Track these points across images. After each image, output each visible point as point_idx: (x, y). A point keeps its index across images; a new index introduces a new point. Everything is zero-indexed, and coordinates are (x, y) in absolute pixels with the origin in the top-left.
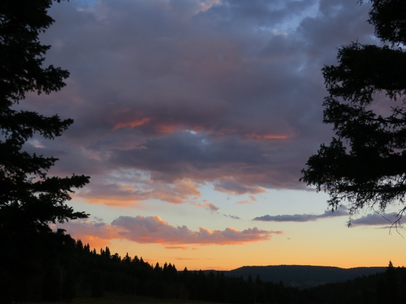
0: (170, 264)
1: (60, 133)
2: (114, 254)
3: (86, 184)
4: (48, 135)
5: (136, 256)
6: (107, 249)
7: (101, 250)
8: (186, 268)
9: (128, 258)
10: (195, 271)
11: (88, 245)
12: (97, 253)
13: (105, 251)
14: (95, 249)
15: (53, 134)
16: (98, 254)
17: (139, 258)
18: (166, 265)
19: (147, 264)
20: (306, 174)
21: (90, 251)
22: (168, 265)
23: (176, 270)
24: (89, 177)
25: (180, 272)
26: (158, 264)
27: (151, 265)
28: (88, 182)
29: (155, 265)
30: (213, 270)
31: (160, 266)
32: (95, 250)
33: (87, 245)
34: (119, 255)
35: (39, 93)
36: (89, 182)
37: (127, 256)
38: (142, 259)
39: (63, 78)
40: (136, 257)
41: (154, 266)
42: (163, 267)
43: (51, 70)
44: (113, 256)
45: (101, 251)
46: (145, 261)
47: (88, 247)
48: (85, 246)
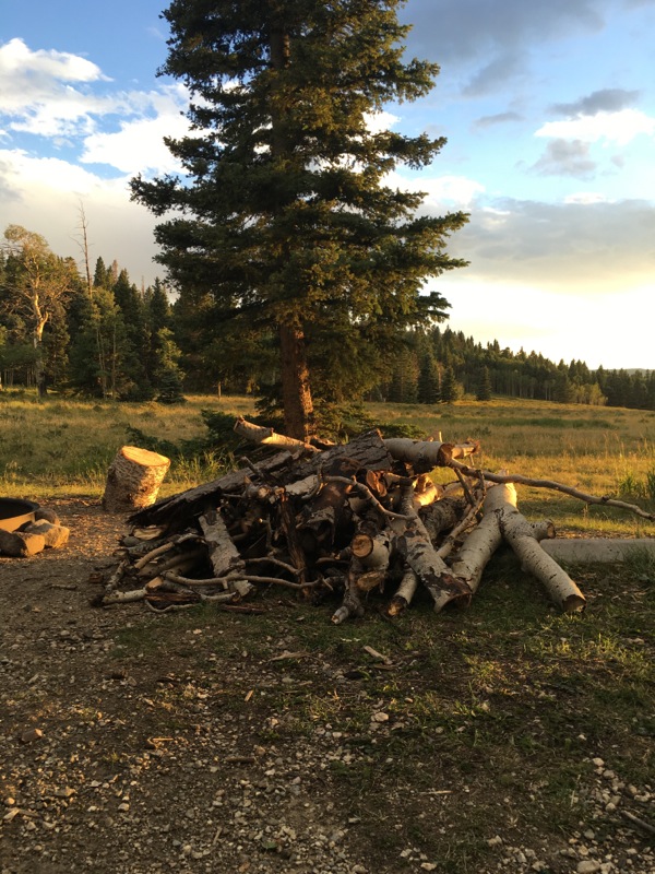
1: (430, 159)
2: (504, 349)
4: (415, 163)
5: (533, 351)
6: (496, 342)
7: (488, 343)
9: (522, 354)
12: (483, 348)
13: (493, 345)
15: (421, 163)
17: (538, 354)
18: (573, 362)
19: (547, 362)
21: (475, 345)
22: (576, 362)
23: (587, 369)
24: (468, 214)
25: (593, 372)
26: (562, 361)
27: (553, 363)
28: (466, 221)
29: (559, 362)
31: (565, 363)
32: (480, 344)
33: (470, 338)
34: (511, 351)
35: (401, 101)
37: (521, 351)
38: (541, 356)
39: (431, 76)
40: (533, 353)
41: (557, 364)
42: (569, 366)
43: (414, 67)
45: (488, 345)
47: (471, 340)
48: (468, 339)
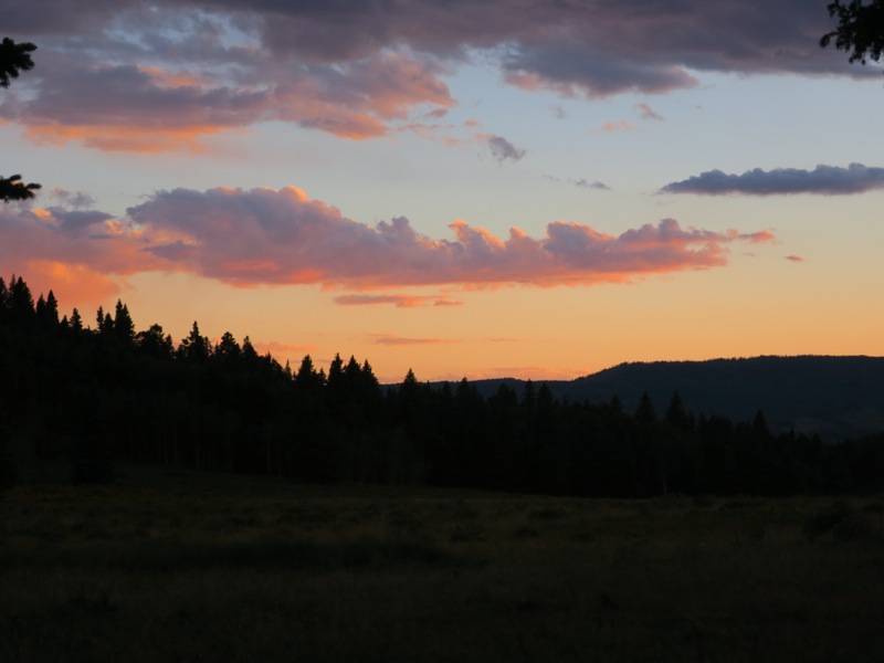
0: (353, 360)
2: (146, 329)
3: (20, 71)
5: (228, 334)
6: (122, 311)
7: (100, 313)
8: (410, 375)
9: (197, 341)
10: (446, 385)
11: (51, 295)
12: (85, 326)
13: (113, 318)
14: (75, 312)
16: (88, 331)
17: (240, 342)
18: (337, 363)
19: (268, 364)
20: (845, 19)
21: (61, 319)
22: (346, 363)
23: (375, 380)
24: (31, 47)
25: (390, 388)
26: (307, 362)
27: (284, 366)
28: (27, 64)
29: (300, 365)
30: (512, 380)
31: (317, 367)
32: (76, 316)
33: (46, 299)
34: (166, 333)
36: (32, 64)
37: (195, 334)
38: (248, 346)
40: (227, 338)
41: (295, 369)
42: (327, 372)
44: (142, 334)
45: (100, 318)
46: (261, 353)
47: (49, 305)
48: (41, 301)
